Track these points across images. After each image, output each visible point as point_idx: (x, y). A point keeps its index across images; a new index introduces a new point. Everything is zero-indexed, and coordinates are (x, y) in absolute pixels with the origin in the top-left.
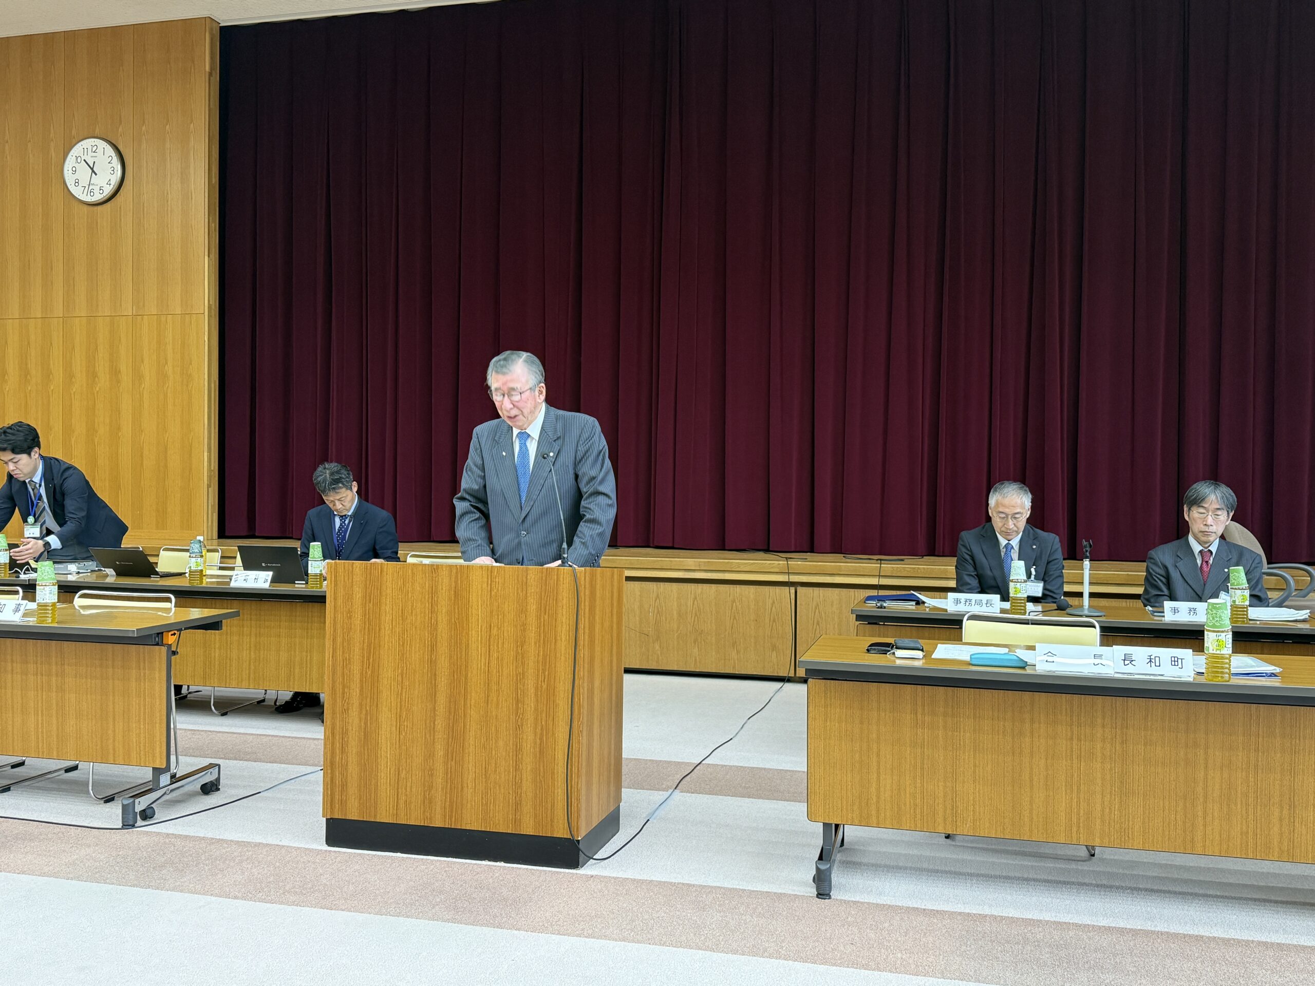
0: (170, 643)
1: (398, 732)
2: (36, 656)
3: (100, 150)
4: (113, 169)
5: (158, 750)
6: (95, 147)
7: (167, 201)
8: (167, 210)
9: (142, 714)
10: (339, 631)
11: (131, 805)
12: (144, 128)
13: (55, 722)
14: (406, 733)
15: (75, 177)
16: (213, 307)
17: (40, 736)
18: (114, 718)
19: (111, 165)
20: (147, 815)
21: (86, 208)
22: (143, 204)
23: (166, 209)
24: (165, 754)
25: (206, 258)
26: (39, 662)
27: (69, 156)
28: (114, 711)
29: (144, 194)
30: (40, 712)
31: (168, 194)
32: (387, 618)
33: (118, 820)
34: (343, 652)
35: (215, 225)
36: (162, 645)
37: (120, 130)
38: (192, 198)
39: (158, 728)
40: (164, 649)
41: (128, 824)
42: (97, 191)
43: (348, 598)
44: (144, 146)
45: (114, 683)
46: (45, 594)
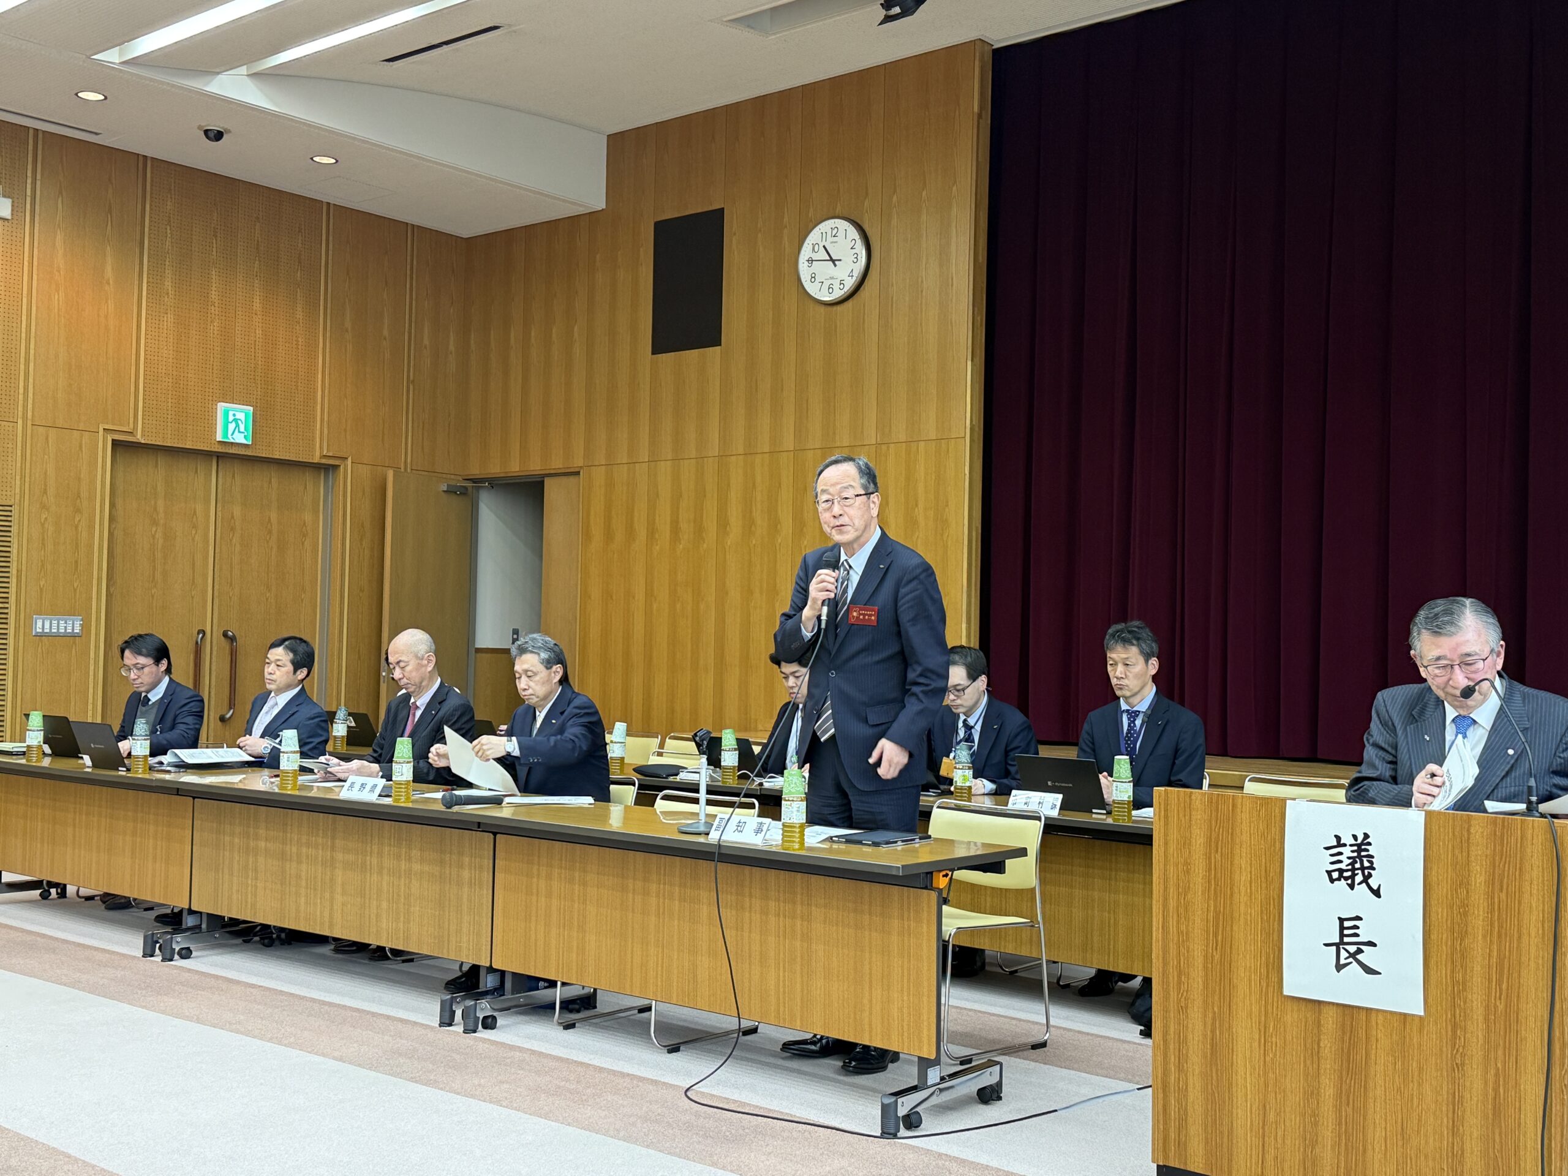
0: (941, 887)
1: (1262, 1052)
2: (779, 892)
3: (841, 234)
4: (856, 256)
5: (925, 1032)
6: (836, 229)
7: (922, 291)
8: (921, 304)
9: (905, 981)
10: (1172, 890)
11: (893, 1105)
12: (895, 198)
13: (799, 980)
14: (1275, 1055)
15: (812, 270)
16: (977, 429)
17: (781, 997)
18: (871, 982)
19: (854, 251)
20: (912, 1121)
21: (822, 309)
22: (892, 298)
23: (919, 302)
24: (934, 1040)
25: (969, 363)
26: (782, 899)
27: (805, 245)
28: (870, 974)
29: (892, 285)
30: (781, 965)
31: (922, 282)
32: (1243, 879)
33: (875, 1124)
34: (1178, 922)
35: (982, 319)
36: (932, 889)
37: (866, 204)
38: (952, 285)
39: (925, 1002)
40: (934, 895)
41: (888, 1133)
42: (836, 286)
43: (1185, 844)
44: (894, 221)
45: (870, 935)
46: (792, 812)
